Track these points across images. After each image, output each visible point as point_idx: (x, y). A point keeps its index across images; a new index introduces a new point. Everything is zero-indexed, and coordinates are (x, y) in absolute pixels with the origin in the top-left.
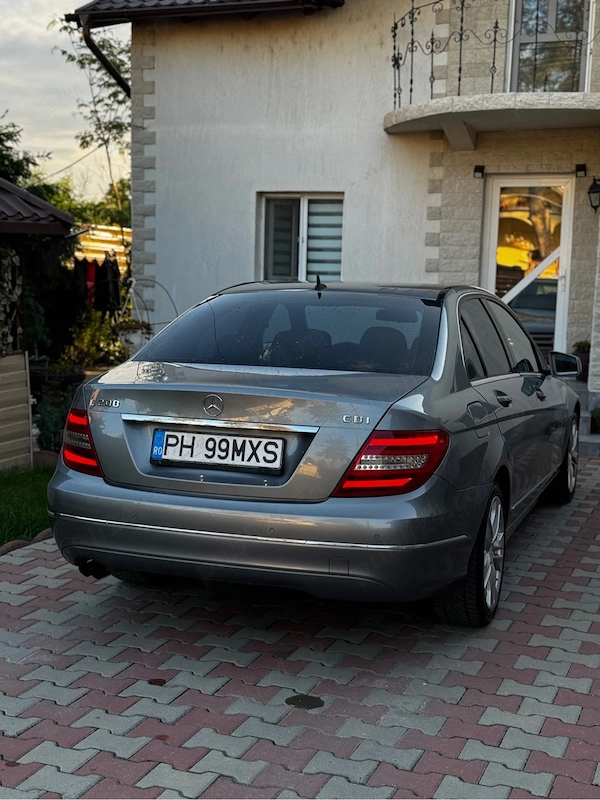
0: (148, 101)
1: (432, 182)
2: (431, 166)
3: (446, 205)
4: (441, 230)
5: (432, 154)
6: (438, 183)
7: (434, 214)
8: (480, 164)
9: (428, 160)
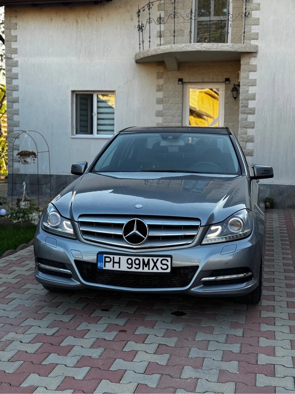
0: (14, 45)
1: (158, 86)
2: (157, 78)
3: (165, 97)
4: (163, 109)
5: (158, 73)
6: (161, 87)
7: (159, 101)
8: (180, 77)
9: (156, 76)
